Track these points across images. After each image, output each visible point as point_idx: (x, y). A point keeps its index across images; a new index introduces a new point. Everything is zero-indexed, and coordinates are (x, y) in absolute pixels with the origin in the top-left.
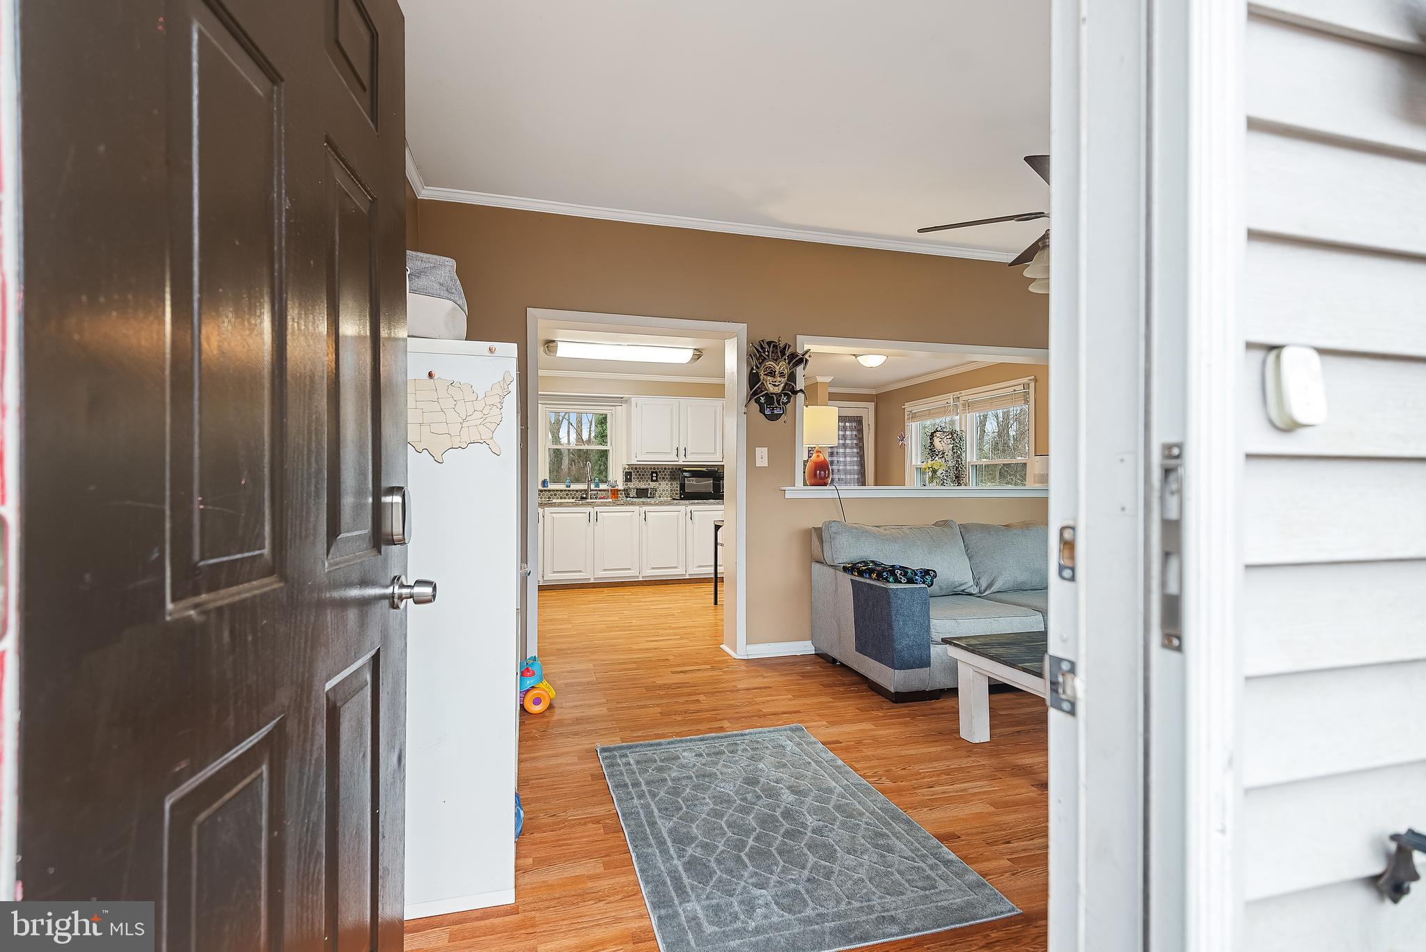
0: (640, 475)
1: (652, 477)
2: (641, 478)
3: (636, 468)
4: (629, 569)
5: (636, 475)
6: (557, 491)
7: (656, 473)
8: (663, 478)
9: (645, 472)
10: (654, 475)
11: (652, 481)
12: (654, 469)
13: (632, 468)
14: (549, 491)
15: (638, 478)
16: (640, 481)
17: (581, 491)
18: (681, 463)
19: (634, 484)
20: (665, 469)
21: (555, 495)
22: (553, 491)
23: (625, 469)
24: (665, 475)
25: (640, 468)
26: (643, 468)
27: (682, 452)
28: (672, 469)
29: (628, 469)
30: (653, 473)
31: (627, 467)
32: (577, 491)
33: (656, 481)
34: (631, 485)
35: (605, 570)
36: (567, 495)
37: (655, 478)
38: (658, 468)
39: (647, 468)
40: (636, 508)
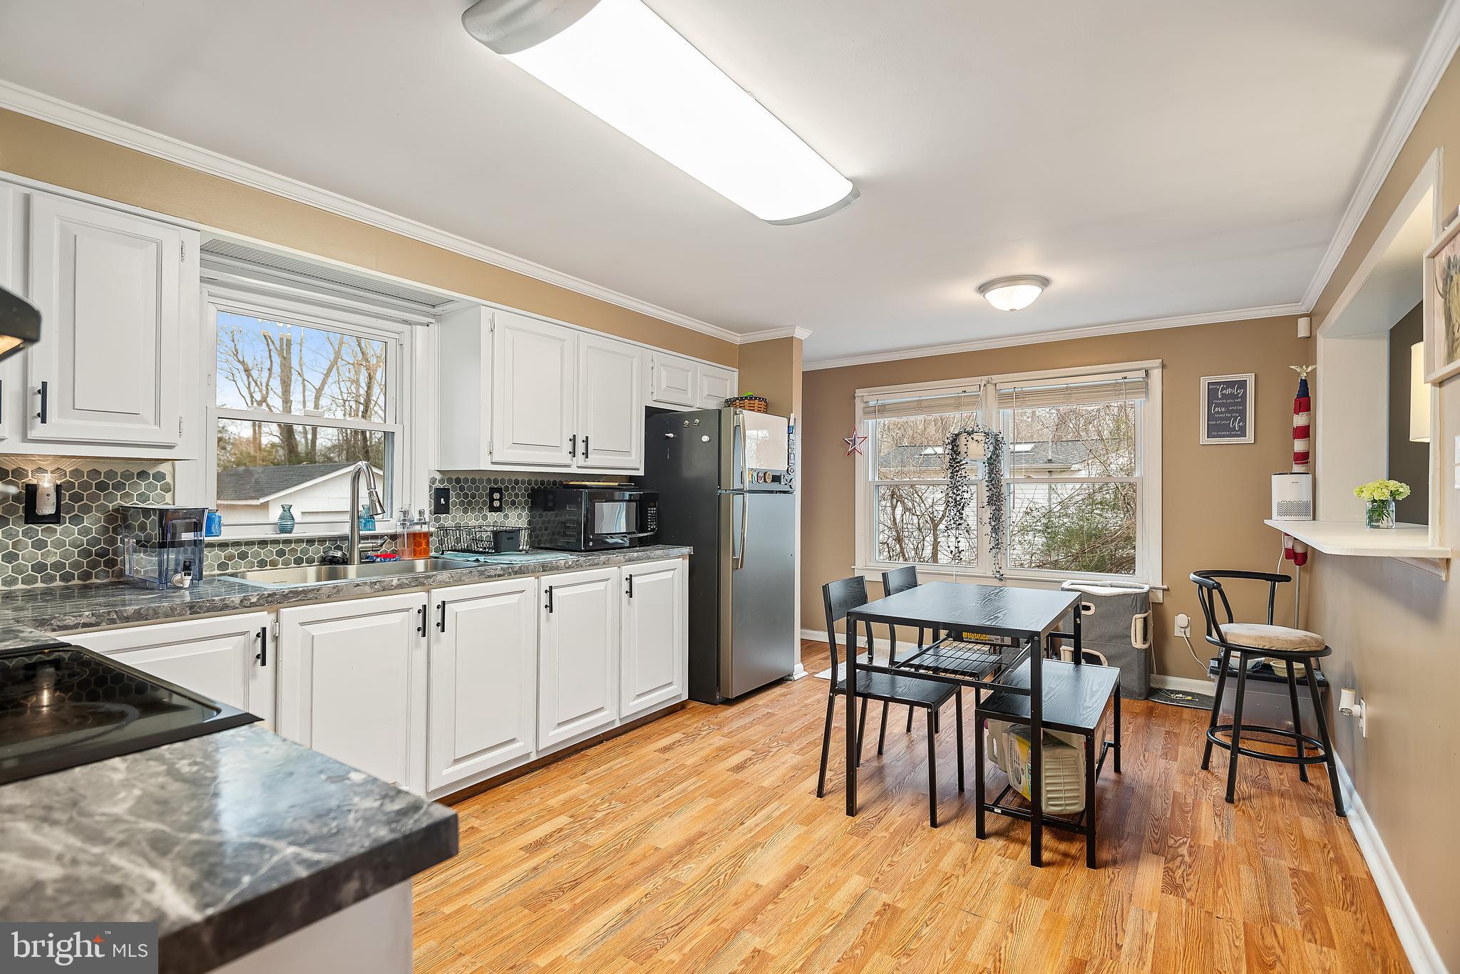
0: (466, 496)
1: (492, 500)
2: (468, 504)
3: (458, 481)
4: (513, 741)
5: (458, 496)
6: (250, 543)
7: (499, 490)
8: (513, 503)
9: (477, 489)
10: (496, 496)
11: (492, 509)
12: (496, 481)
13: (450, 480)
14: (223, 545)
15: (462, 503)
16: (465, 511)
17: (322, 540)
18: (574, 470)
19: (454, 518)
20: (517, 482)
21: (243, 556)
22: (237, 544)
23: (433, 481)
24: (517, 496)
25: (466, 480)
26: (473, 481)
27: (580, 448)
28: (529, 482)
29: (442, 481)
30: (493, 491)
31: (438, 476)
32: (310, 541)
33: (499, 509)
34: (448, 520)
35: (457, 761)
36: (281, 553)
37: (496, 504)
38: (503, 481)
39: (481, 481)
40: (528, 582)
